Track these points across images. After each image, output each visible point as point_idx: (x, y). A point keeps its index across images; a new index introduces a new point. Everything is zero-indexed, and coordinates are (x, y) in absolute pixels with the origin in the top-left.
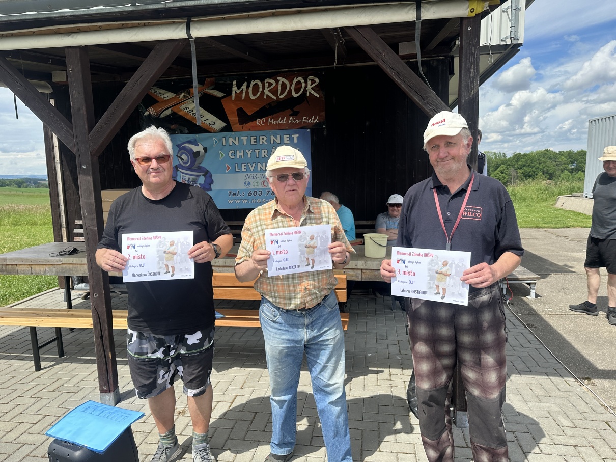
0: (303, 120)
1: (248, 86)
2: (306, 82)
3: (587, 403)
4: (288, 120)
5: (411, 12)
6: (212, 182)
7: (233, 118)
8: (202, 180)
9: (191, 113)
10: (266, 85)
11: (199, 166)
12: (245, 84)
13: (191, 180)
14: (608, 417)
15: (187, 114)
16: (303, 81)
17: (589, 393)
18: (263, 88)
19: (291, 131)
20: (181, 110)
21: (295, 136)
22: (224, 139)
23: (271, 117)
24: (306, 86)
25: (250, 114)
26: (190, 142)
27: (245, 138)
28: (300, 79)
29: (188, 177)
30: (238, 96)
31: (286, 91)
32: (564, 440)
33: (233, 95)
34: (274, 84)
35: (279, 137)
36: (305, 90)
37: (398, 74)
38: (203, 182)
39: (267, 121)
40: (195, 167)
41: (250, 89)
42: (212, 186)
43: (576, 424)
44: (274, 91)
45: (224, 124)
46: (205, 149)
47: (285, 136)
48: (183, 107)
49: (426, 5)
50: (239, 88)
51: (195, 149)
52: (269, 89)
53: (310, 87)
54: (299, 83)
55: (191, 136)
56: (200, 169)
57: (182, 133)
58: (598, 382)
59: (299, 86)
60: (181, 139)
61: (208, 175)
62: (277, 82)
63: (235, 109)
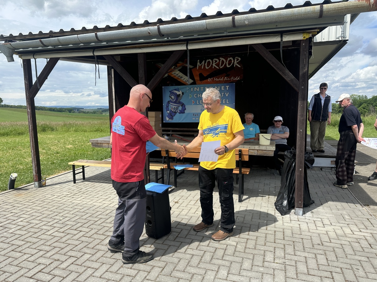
0: (232, 79)
1: (205, 63)
2: (234, 60)
3: (362, 213)
4: (224, 79)
5: (278, 38)
6: (185, 109)
7: (197, 78)
8: (180, 108)
9: (177, 76)
10: (214, 61)
11: (179, 101)
12: (204, 61)
13: (175, 108)
14: (369, 217)
15: (175, 76)
16: (232, 59)
17: (365, 210)
18: (213, 63)
19: (225, 84)
20: (172, 74)
21: (227, 87)
22: (192, 88)
23: (215, 77)
24: (234, 62)
25: (205, 76)
26: (176, 90)
27: (202, 88)
28: (231, 58)
29: (174, 106)
30: (200, 67)
31: (224, 64)
32: (344, 222)
33: (198, 67)
34: (218, 61)
35: (219, 87)
36: (233, 64)
37: (273, 63)
38: (181, 109)
39: (213, 79)
40: (177, 102)
41: (206, 64)
42: (185, 111)
43: (352, 218)
44: (218, 65)
45: (193, 81)
46: (183, 93)
47: (222, 87)
48: (173, 73)
49: (285, 35)
50: (200, 64)
51: (178, 93)
52: (215, 63)
53: (236, 62)
54: (230, 60)
55: (176, 87)
56: (180, 103)
57: (172, 85)
58: (372, 207)
59: (231, 62)
60: (172, 89)
61: (183, 106)
62: (220, 60)
63: (198, 73)
